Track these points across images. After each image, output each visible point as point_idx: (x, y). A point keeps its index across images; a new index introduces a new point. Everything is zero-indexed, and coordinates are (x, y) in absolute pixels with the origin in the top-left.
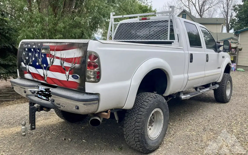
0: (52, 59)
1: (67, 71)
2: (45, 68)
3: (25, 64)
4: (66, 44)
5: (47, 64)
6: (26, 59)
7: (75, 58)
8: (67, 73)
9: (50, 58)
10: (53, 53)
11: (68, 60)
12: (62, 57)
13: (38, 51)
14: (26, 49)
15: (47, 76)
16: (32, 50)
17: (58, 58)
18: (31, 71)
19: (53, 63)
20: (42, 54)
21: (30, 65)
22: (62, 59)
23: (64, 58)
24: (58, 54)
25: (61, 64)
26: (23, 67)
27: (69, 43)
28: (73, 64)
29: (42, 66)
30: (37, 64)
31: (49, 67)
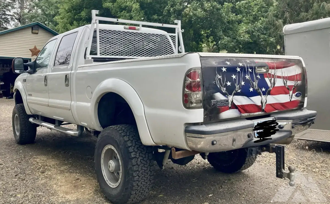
0: (273, 79)
1: (291, 91)
2: (264, 93)
3: (224, 94)
4: (284, 60)
5: (267, 87)
6: (226, 86)
7: (297, 75)
8: (291, 92)
9: (270, 78)
10: (272, 72)
11: (290, 78)
12: (284, 76)
13: (250, 70)
14: (224, 69)
15: (266, 103)
16: (238, 70)
17: (279, 77)
18: (237, 103)
19: (274, 84)
20: (256, 74)
21: (237, 94)
22: (284, 78)
23: (286, 77)
24: (279, 72)
25: (284, 84)
26: (221, 101)
27: (286, 60)
28: (296, 82)
29: (260, 91)
30: (251, 89)
31: (270, 91)
